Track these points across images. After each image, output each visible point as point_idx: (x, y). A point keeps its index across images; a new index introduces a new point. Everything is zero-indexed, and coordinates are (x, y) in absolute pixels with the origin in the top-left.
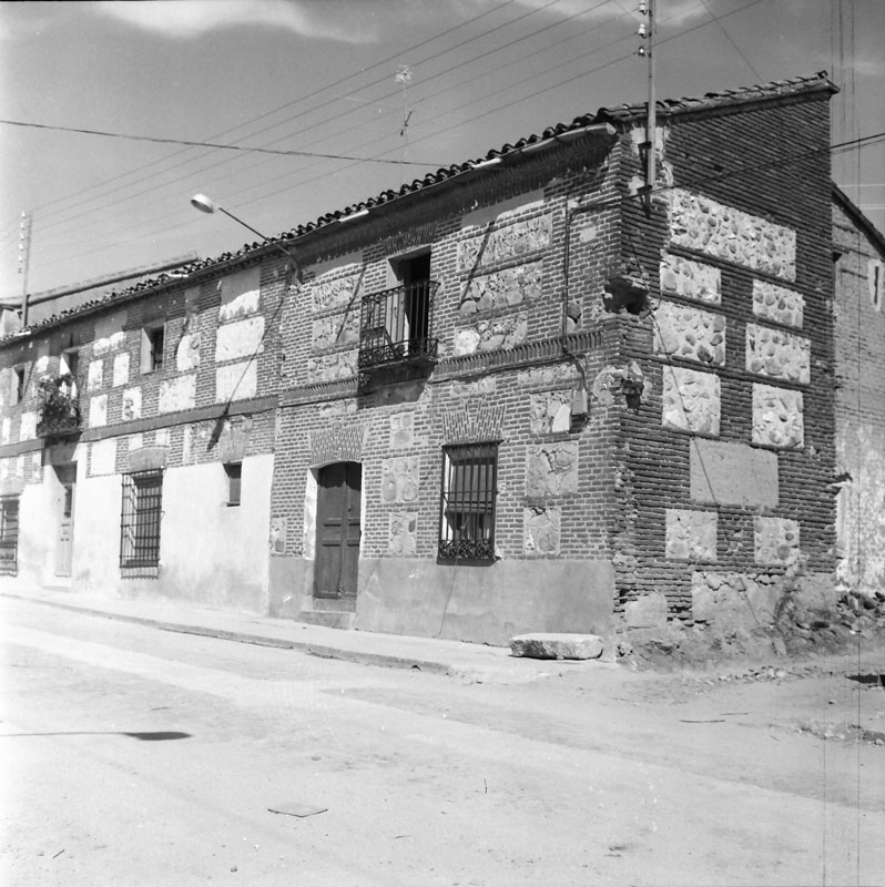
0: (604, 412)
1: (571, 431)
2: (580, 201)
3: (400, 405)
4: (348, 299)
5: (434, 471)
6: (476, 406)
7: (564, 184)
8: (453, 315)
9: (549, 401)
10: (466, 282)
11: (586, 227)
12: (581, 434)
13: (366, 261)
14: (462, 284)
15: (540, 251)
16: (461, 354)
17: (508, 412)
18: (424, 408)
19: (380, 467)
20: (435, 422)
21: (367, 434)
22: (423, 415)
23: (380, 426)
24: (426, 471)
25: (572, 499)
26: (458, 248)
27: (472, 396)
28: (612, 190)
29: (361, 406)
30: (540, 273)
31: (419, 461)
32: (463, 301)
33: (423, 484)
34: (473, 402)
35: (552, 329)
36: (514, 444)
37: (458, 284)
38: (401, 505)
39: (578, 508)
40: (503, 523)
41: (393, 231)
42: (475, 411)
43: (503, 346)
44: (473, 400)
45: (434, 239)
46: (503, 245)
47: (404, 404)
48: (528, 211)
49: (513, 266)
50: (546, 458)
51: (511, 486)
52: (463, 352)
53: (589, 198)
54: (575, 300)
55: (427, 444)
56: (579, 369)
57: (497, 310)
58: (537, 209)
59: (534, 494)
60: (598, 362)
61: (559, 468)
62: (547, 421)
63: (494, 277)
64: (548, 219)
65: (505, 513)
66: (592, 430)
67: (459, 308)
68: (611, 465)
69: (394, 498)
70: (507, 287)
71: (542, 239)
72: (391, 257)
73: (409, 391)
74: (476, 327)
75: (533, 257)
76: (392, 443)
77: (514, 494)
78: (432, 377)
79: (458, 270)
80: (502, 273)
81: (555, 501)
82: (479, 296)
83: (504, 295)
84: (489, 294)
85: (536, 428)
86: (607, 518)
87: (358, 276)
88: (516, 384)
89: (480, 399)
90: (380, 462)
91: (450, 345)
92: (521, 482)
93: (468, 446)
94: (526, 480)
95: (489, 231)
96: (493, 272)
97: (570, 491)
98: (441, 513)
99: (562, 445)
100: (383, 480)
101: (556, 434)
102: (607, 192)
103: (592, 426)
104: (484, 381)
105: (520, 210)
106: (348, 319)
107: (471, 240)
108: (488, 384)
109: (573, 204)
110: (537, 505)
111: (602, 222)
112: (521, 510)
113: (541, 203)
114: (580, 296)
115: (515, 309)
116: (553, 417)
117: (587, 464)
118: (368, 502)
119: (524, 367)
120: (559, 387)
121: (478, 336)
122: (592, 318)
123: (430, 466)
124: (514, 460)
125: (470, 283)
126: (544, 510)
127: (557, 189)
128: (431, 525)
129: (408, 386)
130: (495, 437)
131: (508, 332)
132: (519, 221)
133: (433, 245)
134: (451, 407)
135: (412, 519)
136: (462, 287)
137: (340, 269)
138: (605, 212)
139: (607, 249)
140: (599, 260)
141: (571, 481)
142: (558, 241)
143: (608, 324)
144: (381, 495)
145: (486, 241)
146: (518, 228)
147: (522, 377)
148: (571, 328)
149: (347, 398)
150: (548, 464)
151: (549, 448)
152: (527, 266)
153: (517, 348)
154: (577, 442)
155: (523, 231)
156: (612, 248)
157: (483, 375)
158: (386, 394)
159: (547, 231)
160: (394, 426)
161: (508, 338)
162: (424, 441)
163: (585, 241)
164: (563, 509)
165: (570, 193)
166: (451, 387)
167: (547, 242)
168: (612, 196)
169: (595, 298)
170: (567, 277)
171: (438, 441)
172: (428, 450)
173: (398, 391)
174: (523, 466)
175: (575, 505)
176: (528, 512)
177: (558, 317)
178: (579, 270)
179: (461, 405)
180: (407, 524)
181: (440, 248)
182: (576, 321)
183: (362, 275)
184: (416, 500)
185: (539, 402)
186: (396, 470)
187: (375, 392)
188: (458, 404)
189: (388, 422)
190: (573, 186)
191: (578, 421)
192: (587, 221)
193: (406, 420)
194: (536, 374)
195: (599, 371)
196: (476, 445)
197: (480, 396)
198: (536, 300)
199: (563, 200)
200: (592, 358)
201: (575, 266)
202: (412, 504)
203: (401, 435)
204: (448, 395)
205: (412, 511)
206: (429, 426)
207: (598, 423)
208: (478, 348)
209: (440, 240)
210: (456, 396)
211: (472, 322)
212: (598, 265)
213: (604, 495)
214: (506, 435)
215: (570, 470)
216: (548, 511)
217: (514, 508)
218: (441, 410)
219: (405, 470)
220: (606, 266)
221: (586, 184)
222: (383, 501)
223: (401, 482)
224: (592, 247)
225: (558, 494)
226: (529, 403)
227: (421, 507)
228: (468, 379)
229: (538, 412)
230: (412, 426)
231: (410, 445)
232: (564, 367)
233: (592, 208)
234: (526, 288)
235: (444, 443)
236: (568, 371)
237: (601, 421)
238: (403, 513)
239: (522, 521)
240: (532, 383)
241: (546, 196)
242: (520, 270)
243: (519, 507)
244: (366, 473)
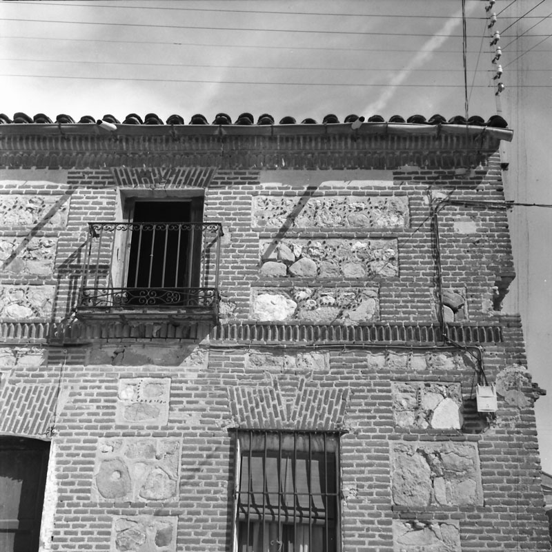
0: (515, 414)
1: (463, 430)
2: (451, 193)
3: (141, 368)
4: (30, 221)
5: (213, 460)
6: (295, 385)
7: (422, 173)
8: (248, 273)
9: (422, 391)
10: (271, 241)
11: (459, 220)
12: (482, 435)
13: (73, 182)
14: (261, 242)
15: (394, 230)
16: (264, 319)
17: (351, 398)
18: (193, 376)
19: (95, 448)
20: (213, 396)
21: (64, 400)
22: (190, 385)
23: (96, 391)
24: (197, 460)
25: (476, 512)
26: (254, 201)
27: (288, 372)
28: (493, 193)
29: (51, 360)
30: (393, 253)
31: (181, 445)
32: (264, 260)
33: (191, 477)
34: (289, 380)
35: (419, 313)
36: (368, 437)
37: (257, 241)
38: (142, 505)
39: (489, 524)
40: (356, 538)
41: (133, 162)
42: (293, 390)
43: (340, 321)
44: (288, 376)
46: (329, 212)
47: (151, 367)
48: (369, 188)
49: (351, 238)
50: (423, 460)
51: (366, 490)
52: (266, 317)
53: (460, 194)
54: (451, 289)
55: (198, 424)
56: (467, 362)
57: (327, 280)
58: (385, 188)
59: (407, 502)
60: (497, 358)
61: (449, 473)
62: (422, 415)
63: (318, 244)
64: (402, 203)
65: (359, 525)
66: (498, 432)
67: (259, 266)
68: (531, 475)
69: (124, 494)
70: (340, 258)
71: (394, 219)
72: (123, 188)
73: (158, 353)
74: (291, 294)
75: (383, 234)
76: (120, 417)
77: (373, 501)
78: (207, 340)
79: (255, 225)
80: (332, 242)
81: (449, 514)
82: (293, 259)
83: (335, 266)
84: (307, 260)
85: (406, 420)
86: (537, 539)
87: (57, 198)
88: (366, 366)
89: (301, 377)
90: (95, 441)
91: (243, 307)
92: (386, 487)
93: (281, 433)
94: (391, 484)
95: (306, 194)
96: (315, 238)
97: (471, 502)
98: (230, 520)
99: (450, 446)
100: (97, 467)
101: (440, 432)
102: (488, 193)
103: (497, 428)
104: (307, 356)
105: (354, 183)
106: (30, 245)
107: (278, 199)
108: (316, 361)
109: (439, 194)
110: (416, 518)
111: (484, 220)
112: (390, 523)
113: (390, 183)
114: (461, 286)
115: (357, 282)
116: (431, 412)
117: (496, 471)
118: (61, 499)
119: (376, 349)
120: (434, 379)
121: (295, 305)
122: (482, 311)
123: (205, 453)
124: (369, 458)
125: (276, 243)
126: (428, 524)
127: (413, 176)
128: (208, 537)
129: (163, 346)
130: (332, 426)
131: (349, 306)
132: (355, 194)
133: (207, 189)
134: (245, 381)
135: (167, 526)
136: (263, 245)
137: (19, 183)
138: (486, 211)
139: (494, 246)
140: (484, 255)
141: (471, 490)
142: (421, 225)
143: (508, 321)
144: (93, 488)
145: (301, 205)
146: (353, 202)
147: (376, 360)
148: (449, 317)
149: (21, 346)
150: (427, 466)
151: (429, 448)
152: (373, 242)
153: (362, 326)
154: (475, 444)
155: (363, 206)
156: (500, 246)
157: (309, 349)
158: (110, 351)
159: (401, 213)
160: (126, 393)
161: (346, 312)
162: (193, 420)
163: (461, 232)
164: (461, 524)
165: (435, 182)
166: (246, 356)
167: (401, 223)
168: (495, 199)
169: (484, 291)
170: (438, 262)
171: (220, 422)
172: (198, 432)
173: (136, 350)
174: (387, 465)
175: (483, 520)
176: (399, 529)
177: (429, 302)
178: (456, 260)
179: (265, 380)
180: (152, 535)
181: (222, 196)
182: (455, 311)
183: (64, 199)
184: (176, 499)
185: (405, 391)
186: (128, 454)
187: (88, 345)
188: (261, 378)
189: (116, 388)
190: (438, 178)
191: (473, 418)
192: (462, 214)
193: (154, 390)
194: (398, 360)
195: (501, 368)
196: (296, 433)
197: (302, 373)
198: (392, 279)
199: (425, 189)
200: (488, 353)
201: (447, 253)
202: (166, 505)
203: (140, 407)
204: (242, 365)
205: (166, 514)
206: (202, 402)
207: (506, 426)
208: (295, 316)
209: (224, 188)
210: (254, 368)
211: (287, 284)
212: (484, 259)
213: (528, 510)
214: (351, 424)
215: (469, 476)
216: (435, 526)
217: (376, 520)
218: (225, 383)
219: (149, 456)
220: (494, 262)
221: (455, 180)
222: (96, 497)
223: (138, 472)
224: (474, 242)
225: (450, 504)
226: (389, 391)
227: (186, 510)
228: (278, 351)
229: (404, 403)
230: (166, 398)
231: (162, 421)
232: (443, 357)
233: (467, 204)
234: (372, 264)
235: (233, 425)
236: (446, 362)
237: (512, 424)
238: (147, 517)
239: (391, 537)
240: (394, 369)
241: (395, 178)
242: (360, 244)
243: (383, 518)
244: (59, 455)
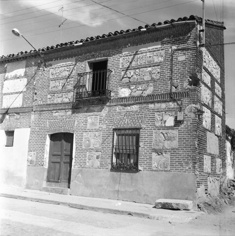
0: (190, 120)
1: (174, 126)
2: (178, 46)
3: (92, 113)
4: (67, 74)
5: (109, 137)
6: (129, 115)
7: (170, 40)
8: (119, 83)
9: (164, 115)
10: (125, 71)
11: (180, 56)
12: (180, 127)
13: (76, 61)
14: (122, 72)
15: (159, 63)
16: (122, 97)
17: (144, 118)
18: (104, 115)
19: (83, 135)
20: (109, 120)
21: (76, 123)
22: (104, 117)
23: (83, 120)
24: (105, 137)
25: (175, 150)
26: (121, 59)
27: (128, 112)
28: (192, 44)
29: (73, 112)
30: (159, 70)
31: (102, 133)
32: (123, 78)
33: (104, 142)
34: (127, 114)
35: (165, 90)
36: (148, 129)
37: (121, 72)
38: (93, 149)
39: (179, 153)
40: (143, 157)
41: (90, 52)
42: (129, 117)
43: (142, 95)
44: (128, 113)
45: (109, 55)
46: (141, 59)
47: (95, 113)
48: (153, 49)
49: (147, 67)
50: (162, 135)
51: (146, 144)
52: (123, 96)
53: (182, 46)
54: (175, 81)
55: (106, 128)
56: (178, 104)
57: (139, 82)
58: (158, 48)
59: (157, 148)
60: (187, 102)
61: (169, 139)
62: (163, 122)
63: (137, 70)
64: (163, 52)
65: (144, 154)
66: (184, 126)
67: (121, 80)
68: (193, 139)
69: (89, 146)
70: (144, 74)
71: (160, 59)
72: (88, 61)
73: (96, 109)
74: (129, 88)
75: (156, 64)
76: (88, 127)
77: (147, 147)
78: (108, 104)
79: (121, 67)
80: (141, 69)
81: (168, 151)
82: (131, 77)
83: (142, 77)
84: (135, 76)
85: (158, 124)
86: (192, 158)
87: (73, 66)
88: (148, 108)
89: (131, 113)
90: (83, 133)
91: (117, 93)
92: (151, 143)
93: (125, 129)
94: (153, 142)
95: (135, 54)
96: (137, 69)
97: (174, 147)
98: (112, 153)
99: (170, 131)
100: (84, 140)
101: (167, 127)
102: (190, 44)
103: (184, 125)
104: (133, 106)
105: (149, 48)
106: (68, 81)
107: (127, 57)
108: (135, 108)
109: (174, 47)
110: (159, 152)
111: (188, 54)
112: (152, 153)
113: (160, 46)
114: (178, 79)
115: (148, 82)
116: (166, 121)
117: (182, 138)
118: (76, 148)
119: (152, 103)
120: (168, 111)
121: (130, 91)
122: (184, 87)
123: (107, 135)
124: (147, 135)
125: (126, 72)
126: (162, 154)
127: (167, 42)
128: (107, 157)
129: (97, 107)
130: (138, 126)
131: (145, 90)
132: (149, 52)
133: (108, 58)
134: (117, 115)
135: (98, 154)
136: (123, 73)
137: (64, 63)
138: (189, 51)
139: (190, 64)
140: (187, 67)
141: (175, 144)
142: (168, 60)
143: (192, 90)
144: (83, 145)
145: (133, 58)
146: (148, 54)
147: (151, 106)
148: (174, 90)
149: (67, 109)
150: (163, 137)
151: (164, 132)
152: (153, 67)
153: (148, 96)
154: (177, 130)
155: (151, 55)
156: (192, 63)
157: (133, 104)
158: (86, 109)
159: (162, 56)
160: (89, 120)
161: (144, 92)
162: (104, 127)
163: (180, 60)
164: (171, 153)
165: (173, 43)
166: (117, 108)
167: (162, 60)
168: (192, 46)
169: (185, 80)
170: (172, 72)
171: (111, 127)
172: (106, 130)
173: (91, 108)
174: (152, 137)
175: (177, 152)
176: (154, 155)
177: (168, 86)
178: (178, 70)
179: (122, 114)
180: (95, 156)
181: (112, 59)
182: (176, 88)
183: (75, 67)
184: (100, 148)
185: (159, 115)
186: (90, 136)
187: (81, 108)
188: (121, 114)
189: (87, 119)
190: (175, 41)
191: (178, 123)
192: (181, 54)
193: (96, 119)
194: (157, 105)
195: (188, 106)
196: (129, 129)
197: (131, 112)
198: (158, 80)
199: (170, 46)
200: (184, 101)
201: (175, 68)
202: (98, 149)
203: (93, 124)
204: (116, 111)
205: (98, 151)
206: (107, 122)
207: (187, 124)
208: (130, 95)
209: (113, 56)
210: (120, 111)
211: (128, 85)
212: (186, 69)
213: (190, 149)
214: (143, 126)
215: (175, 140)
216: (164, 154)
217: (148, 152)
218: (112, 116)
219: (95, 137)
220: (190, 69)
221: (180, 41)
222: (84, 147)
223: (92, 141)
224: (184, 63)
225: (168, 148)
226: (154, 115)
227: (103, 150)
228: (125, 105)
229: (158, 119)
230: (98, 121)
231: (97, 127)
232: (171, 103)
233: (183, 49)
234: (153, 75)
235: (114, 128)
236: (172, 105)
237: (189, 123)
238: (94, 152)
239: (152, 157)
240: (156, 108)
241: (161, 44)
242: (150, 69)
243: (150, 152)
244: (76, 137)
